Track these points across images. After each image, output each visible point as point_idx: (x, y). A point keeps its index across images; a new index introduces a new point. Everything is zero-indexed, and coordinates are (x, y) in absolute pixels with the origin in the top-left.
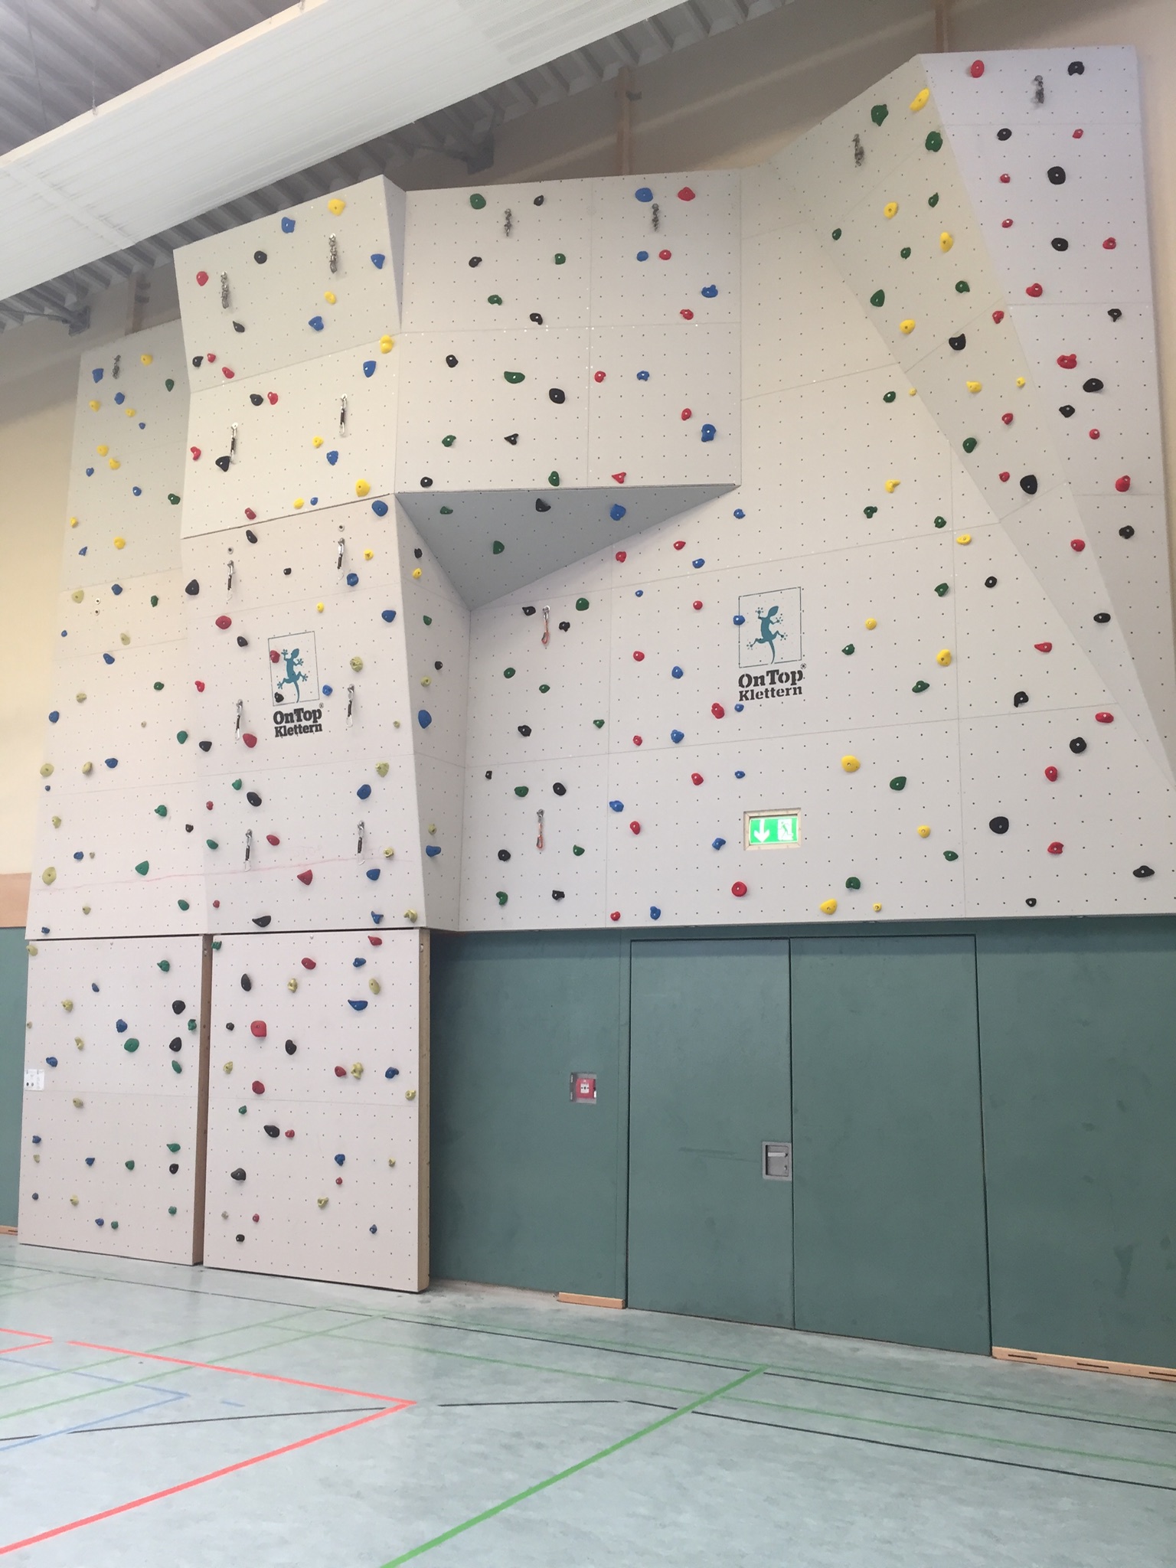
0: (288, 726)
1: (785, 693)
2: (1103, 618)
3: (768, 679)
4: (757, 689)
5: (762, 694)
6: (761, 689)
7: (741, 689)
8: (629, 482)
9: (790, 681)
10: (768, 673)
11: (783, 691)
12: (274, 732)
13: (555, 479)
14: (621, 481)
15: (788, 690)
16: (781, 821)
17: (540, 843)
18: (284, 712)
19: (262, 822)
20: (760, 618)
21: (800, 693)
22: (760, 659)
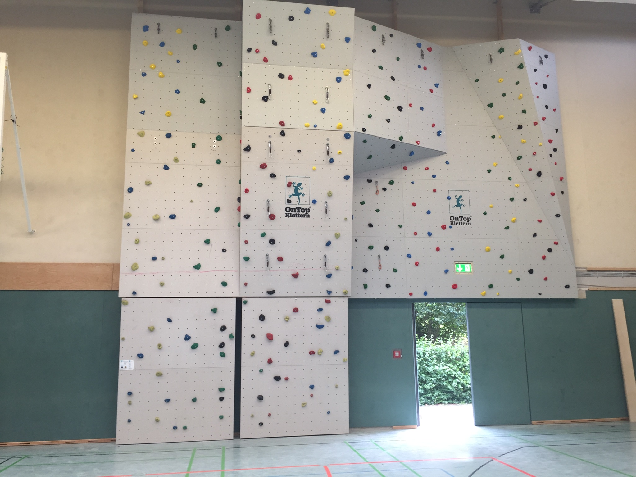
0: (293, 213)
1: (466, 224)
2: (558, 216)
3: (460, 219)
4: (456, 222)
5: (458, 223)
6: (458, 222)
7: (451, 221)
8: (420, 145)
9: (467, 220)
10: (459, 217)
11: (465, 224)
12: (285, 215)
13: (401, 138)
14: (418, 144)
15: (466, 223)
16: (466, 265)
17: (380, 267)
18: (291, 208)
19: (274, 252)
20: (456, 198)
21: (470, 225)
22: (456, 213)
